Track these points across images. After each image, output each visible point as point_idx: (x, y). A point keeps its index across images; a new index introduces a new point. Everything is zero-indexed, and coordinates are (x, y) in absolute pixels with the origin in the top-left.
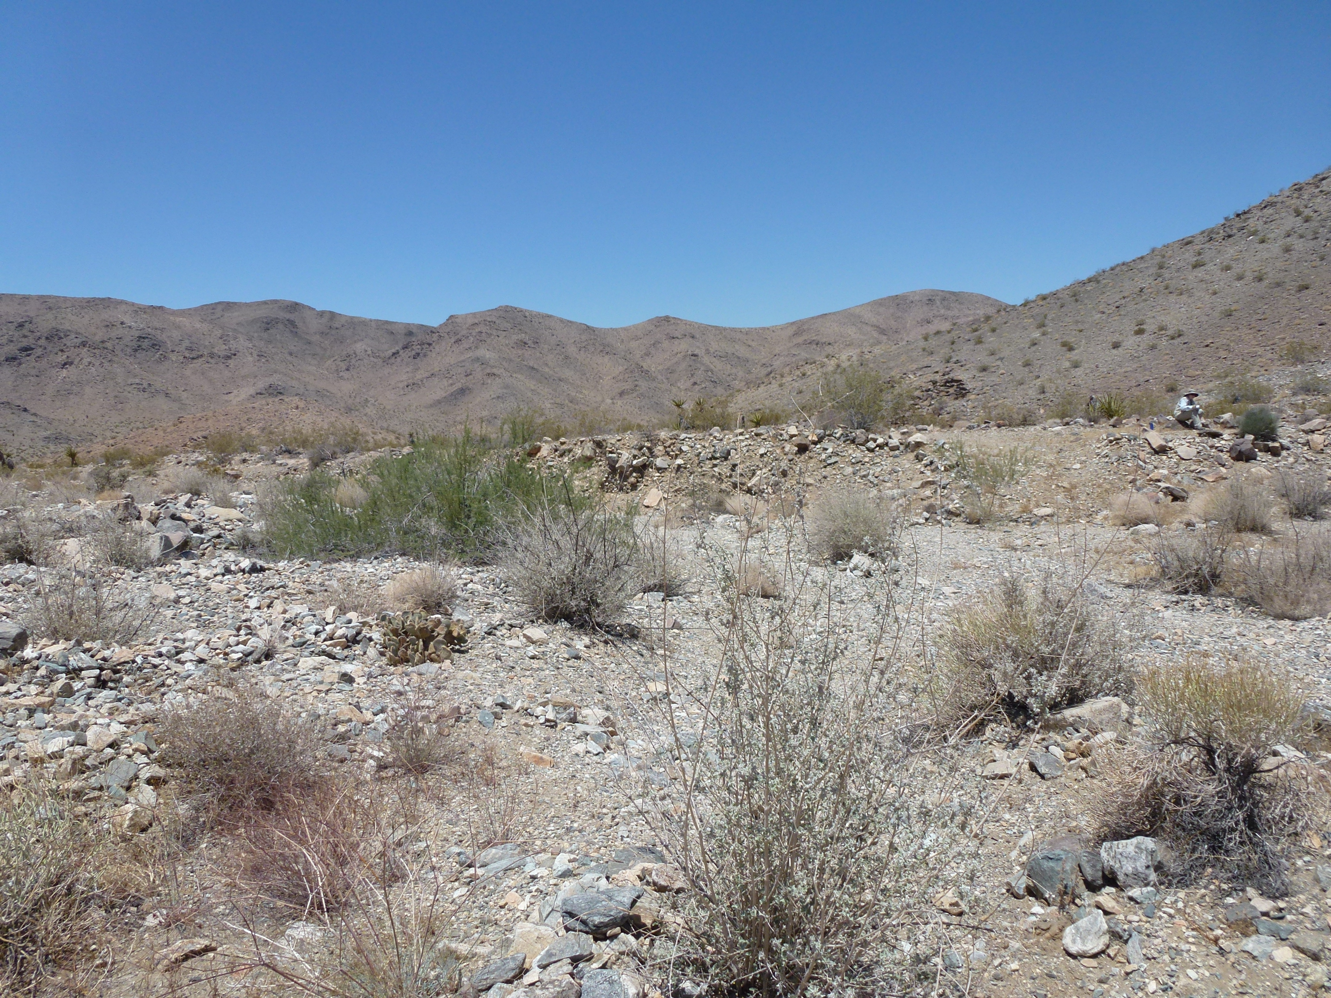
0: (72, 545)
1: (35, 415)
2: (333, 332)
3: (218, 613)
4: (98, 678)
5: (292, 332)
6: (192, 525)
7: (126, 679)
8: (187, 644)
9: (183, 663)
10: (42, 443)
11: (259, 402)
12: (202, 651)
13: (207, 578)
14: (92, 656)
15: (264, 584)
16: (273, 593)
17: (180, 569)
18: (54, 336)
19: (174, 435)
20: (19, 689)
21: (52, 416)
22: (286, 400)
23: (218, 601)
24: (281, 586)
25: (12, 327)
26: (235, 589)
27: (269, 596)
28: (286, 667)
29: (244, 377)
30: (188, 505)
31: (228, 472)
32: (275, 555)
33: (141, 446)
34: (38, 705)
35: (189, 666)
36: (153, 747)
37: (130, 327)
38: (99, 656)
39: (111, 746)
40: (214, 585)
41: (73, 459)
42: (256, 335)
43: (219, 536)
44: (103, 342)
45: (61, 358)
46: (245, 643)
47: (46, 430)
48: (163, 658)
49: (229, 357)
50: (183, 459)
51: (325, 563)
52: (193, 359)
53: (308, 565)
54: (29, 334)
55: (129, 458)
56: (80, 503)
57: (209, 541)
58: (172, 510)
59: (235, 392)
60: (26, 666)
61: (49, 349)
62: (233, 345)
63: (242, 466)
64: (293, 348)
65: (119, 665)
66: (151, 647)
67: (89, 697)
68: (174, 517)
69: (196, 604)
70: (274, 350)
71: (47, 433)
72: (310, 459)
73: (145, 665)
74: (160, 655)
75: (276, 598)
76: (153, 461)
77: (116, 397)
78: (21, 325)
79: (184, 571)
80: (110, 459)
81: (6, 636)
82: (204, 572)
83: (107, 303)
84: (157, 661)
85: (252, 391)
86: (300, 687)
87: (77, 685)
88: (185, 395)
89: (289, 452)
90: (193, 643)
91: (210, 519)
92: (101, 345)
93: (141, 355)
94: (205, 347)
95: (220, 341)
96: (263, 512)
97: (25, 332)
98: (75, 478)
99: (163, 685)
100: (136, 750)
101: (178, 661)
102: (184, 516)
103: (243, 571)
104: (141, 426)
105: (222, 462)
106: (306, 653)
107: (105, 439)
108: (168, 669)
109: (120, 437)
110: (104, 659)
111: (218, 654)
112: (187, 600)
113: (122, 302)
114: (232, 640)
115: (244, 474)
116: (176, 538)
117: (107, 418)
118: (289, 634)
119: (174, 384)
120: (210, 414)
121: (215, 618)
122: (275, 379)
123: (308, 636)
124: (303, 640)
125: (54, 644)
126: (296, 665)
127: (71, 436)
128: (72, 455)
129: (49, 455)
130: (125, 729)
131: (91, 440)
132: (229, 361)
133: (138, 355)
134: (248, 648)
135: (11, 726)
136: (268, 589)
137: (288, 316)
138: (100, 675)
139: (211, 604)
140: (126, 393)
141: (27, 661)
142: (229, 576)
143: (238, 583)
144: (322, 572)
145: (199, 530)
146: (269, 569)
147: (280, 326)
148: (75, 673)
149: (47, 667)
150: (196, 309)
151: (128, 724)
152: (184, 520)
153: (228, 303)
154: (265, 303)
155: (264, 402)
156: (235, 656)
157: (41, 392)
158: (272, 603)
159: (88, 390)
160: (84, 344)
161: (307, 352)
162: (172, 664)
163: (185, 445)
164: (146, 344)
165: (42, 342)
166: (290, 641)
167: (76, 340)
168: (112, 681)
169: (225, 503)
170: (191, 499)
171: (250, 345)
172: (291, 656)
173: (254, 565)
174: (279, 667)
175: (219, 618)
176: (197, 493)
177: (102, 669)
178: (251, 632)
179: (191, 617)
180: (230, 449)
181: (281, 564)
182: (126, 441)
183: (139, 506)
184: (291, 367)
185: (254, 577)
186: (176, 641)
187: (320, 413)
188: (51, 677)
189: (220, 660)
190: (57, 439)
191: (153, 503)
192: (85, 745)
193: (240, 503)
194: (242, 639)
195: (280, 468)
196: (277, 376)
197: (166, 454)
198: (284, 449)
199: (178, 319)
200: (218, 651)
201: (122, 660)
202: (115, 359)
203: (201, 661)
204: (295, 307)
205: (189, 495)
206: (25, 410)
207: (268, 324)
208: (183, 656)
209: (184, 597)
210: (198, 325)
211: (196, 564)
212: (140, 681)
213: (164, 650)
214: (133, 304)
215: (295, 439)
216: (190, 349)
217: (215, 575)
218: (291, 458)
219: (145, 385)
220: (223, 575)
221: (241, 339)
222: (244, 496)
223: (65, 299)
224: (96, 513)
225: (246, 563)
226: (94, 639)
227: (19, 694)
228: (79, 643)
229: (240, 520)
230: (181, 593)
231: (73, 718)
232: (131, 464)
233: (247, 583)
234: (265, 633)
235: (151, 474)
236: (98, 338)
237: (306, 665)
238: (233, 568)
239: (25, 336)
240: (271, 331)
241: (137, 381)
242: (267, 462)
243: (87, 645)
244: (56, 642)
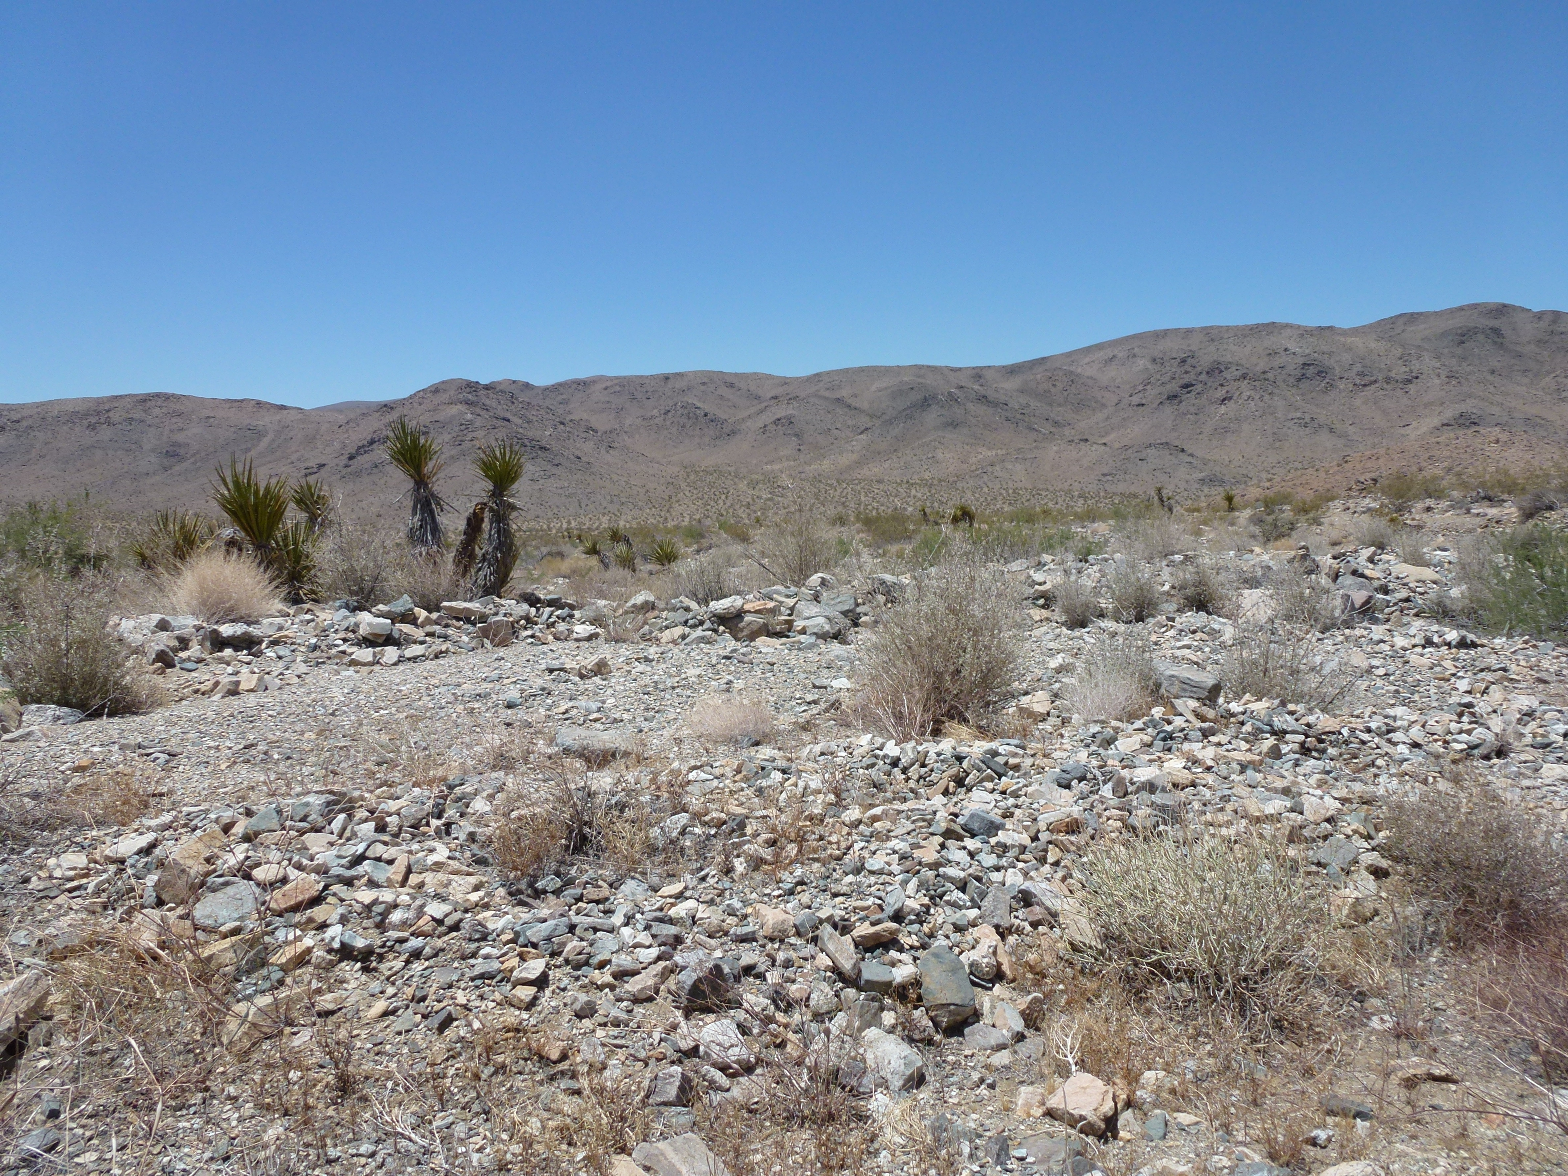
0: (1250, 597)
1: (1192, 455)
2: (1556, 339)
3: (1418, 692)
4: (1302, 744)
5: (1495, 343)
6: (1376, 584)
7: (1332, 751)
8: (1399, 723)
9: (1395, 744)
10: (1197, 486)
11: (1447, 435)
12: (1416, 733)
13: (1405, 649)
14: (1297, 720)
15: (1477, 663)
16: (1489, 676)
17: (1372, 635)
18: (1216, 370)
19: (1337, 477)
20: (1230, 742)
21: (1208, 457)
22: (1482, 431)
23: (1418, 677)
24: (1500, 669)
25: (1175, 363)
26: (1440, 665)
27: (1483, 680)
28: (1523, 770)
29: (1426, 405)
30: (1371, 560)
31: (1408, 522)
32: (1492, 628)
33: (1300, 489)
34: (1249, 762)
35: (1402, 748)
36: (1373, 833)
37: (1294, 354)
38: (1303, 721)
39: (1328, 820)
40: (1413, 658)
41: (1230, 503)
42: (1446, 351)
43: (1407, 600)
44: (1264, 373)
45: (1221, 393)
46: (1469, 732)
47: (1201, 471)
48: (1373, 734)
49: (1409, 381)
50: (1352, 506)
51: (1558, 646)
52: (1365, 385)
53: (1535, 646)
54: (1190, 369)
55: (1290, 503)
56: (1252, 551)
57: (1395, 604)
58: (1353, 565)
59: (1415, 424)
60: (1232, 720)
61: (1209, 384)
62: (1416, 365)
63: (1425, 516)
64: (1496, 364)
65: (1324, 733)
66: (1359, 720)
67: (1297, 764)
68: (1355, 573)
69: (1392, 678)
70: (1468, 369)
71: (1201, 476)
72: (1520, 508)
73: (1352, 739)
74: (1369, 730)
75: (1493, 683)
76: (1316, 507)
77: (1274, 434)
78: (1184, 361)
79: (1376, 638)
80: (1269, 504)
81: (1203, 685)
82: (1400, 641)
83: (1271, 328)
84: (1365, 737)
85: (1436, 421)
86: (1548, 800)
87: (1285, 749)
88: (1352, 430)
89: (1490, 499)
90: (1406, 723)
91: (1398, 578)
92: (1262, 376)
93: (1305, 385)
94: (1380, 370)
95: (1400, 362)
96: (1465, 573)
97: (1187, 367)
98: (1232, 524)
99: (1373, 764)
100: (1355, 832)
101: (1389, 741)
102: (1367, 572)
103: (1449, 644)
104: (1300, 466)
105: (1399, 509)
106: (1550, 758)
107: (1260, 481)
108: (1378, 748)
109: (1277, 479)
110: (1308, 725)
111: (1436, 741)
112: (1381, 671)
113: (1287, 326)
114: (1454, 726)
115: (1428, 525)
116: (1359, 597)
117: (1263, 458)
118: (1526, 730)
119: (1340, 417)
120: (1382, 451)
121: (1416, 697)
122: (1467, 406)
123: (1553, 737)
124: (1546, 741)
125: (1256, 700)
126: (1537, 770)
127: (1226, 478)
128: (1230, 499)
129: (1203, 498)
130: (1340, 806)
131: (1245, 483)
132: (1410, 386)
133: (1301, 385)
134: (1473, 739)
135: (1225, 778)
136: (1482, 670)
137: (1492, 323)
138: (1305, 742)
139: (1410, 679)
140: (1285, 429)
141: (1233, 715)
142: (1431, 649)
143: (1442, 658)
144: (1557, 657)
145: (1385, 590)
146: (1483, 646)
147: (1481, 337)
148: (1279, 734)
149: (1253, 724)
150: (1371, 326)
151: (1344, 801)
152: (1366, 577)
153: (1412, 314)
154: (1461, 309)
155: (1452, 435)
156: (1459, 747)
157: (1199, 431)
158: (1487, 688)
159: (1245, 427)
160: (1244, 377)
161: (1516, 368)
162: (1383, 743)
163: (1350, 489)
164: (1311, 371)
165: (1203, 377)
166: (1529, 739)
167: (1236, 373)
168: (1316, 750)
169: (1418, 560)
170: (1374, 554)
171: (1438, 365)
172: (1531, 758)
173: (1463, 638)
174: (1515, 769)
175: (1421, 697)
176: (1381, 547)
177: (1307, 736)
178: (1476, 720)
179: (1388, 691)
180: (1410, 494)
181: (1497, 641)
182: (1283, 484)
183: (1317, 558)
184: (1492, 389)
185: (1463, 653)
186: (1386, 717)
187: (1530, 447)
188: (1255, 737)
189: (1438, 747)
190: (1212, 481)
191: (1329, 556)
192: (1302, 813)
193: (1435, 561)
194: (1466, 727)
195: (1478, 519)
196: (1470, 402)
197: (1332, 499)
198: (1482, 494)
199: (1349, 340)
200: (1436, 737)
201: (1327, 729)
202: (1276, 391)
203: (1416, 745)
204: (1502, 310)
205: (1373, 549)
206: (1183, 450)
207: (1463, 336)
208: (1397, 736)
209: (1378, 668)
210: (1373, 345)
211: (1390, 631)
212: (1345, 756)
213: (1373, 725)
214: (1299, 327)
215: (1499, 481)
216: (1361, 374)
217: (1414, 646)
218: (1492, 507)
219: (1307, 420)
220: (1424, 647)
221: (1426, 356)
222: (1438, 552)
223: (1228, 328)
224: (1272, 563)
225: (1452, 635)
226: (1297, 702)
227: (1230, 747)
228: (1283, 704)
229: (1435, 582)
230: (1375, 662)
231: (1285, 783)
232: (1291, 510)
233: (1455, 660)
234: (1496, 724)
235: (1317, 522)
236: (1259, 369)
237: (1551, 773)
238: (1436, 639)
239: (1186, 372)
240: (1467, 345)
241: (1299, 415)
242: (1458, 511)
243: (1291, 707)
244: (1259, 699)
